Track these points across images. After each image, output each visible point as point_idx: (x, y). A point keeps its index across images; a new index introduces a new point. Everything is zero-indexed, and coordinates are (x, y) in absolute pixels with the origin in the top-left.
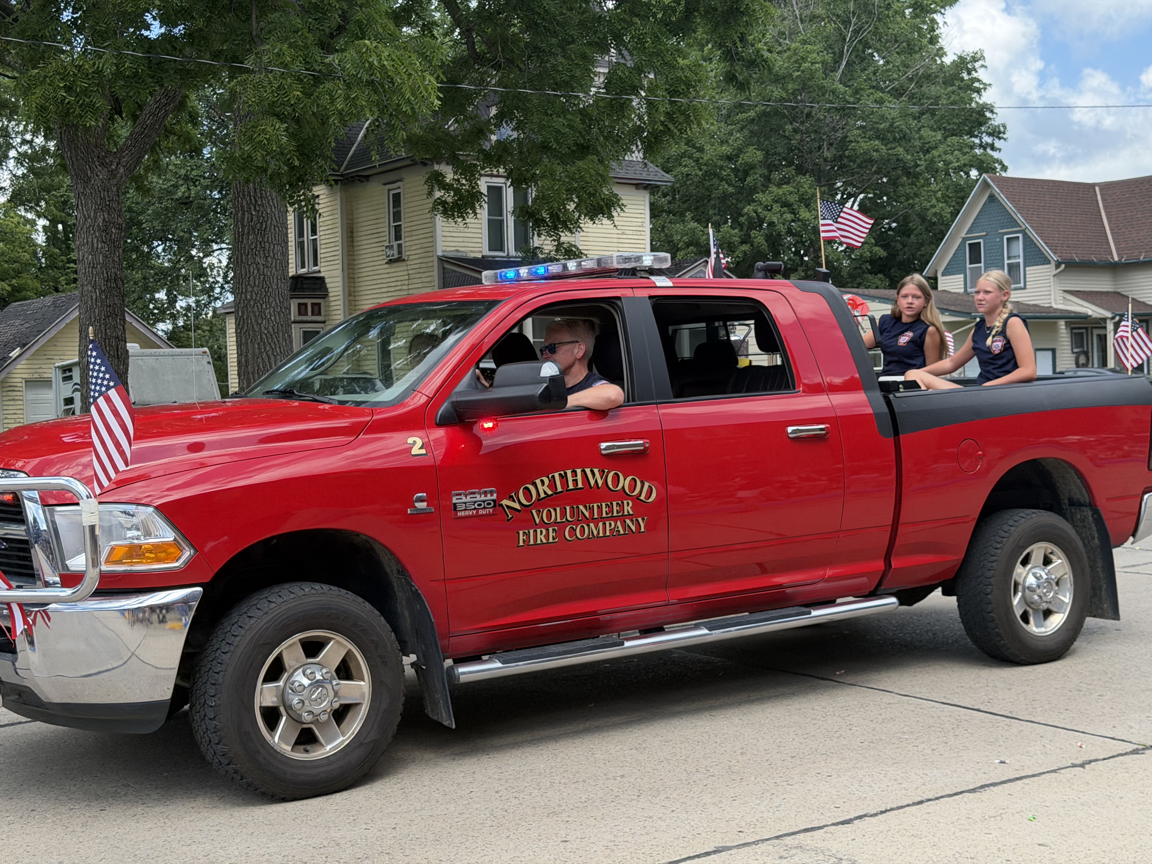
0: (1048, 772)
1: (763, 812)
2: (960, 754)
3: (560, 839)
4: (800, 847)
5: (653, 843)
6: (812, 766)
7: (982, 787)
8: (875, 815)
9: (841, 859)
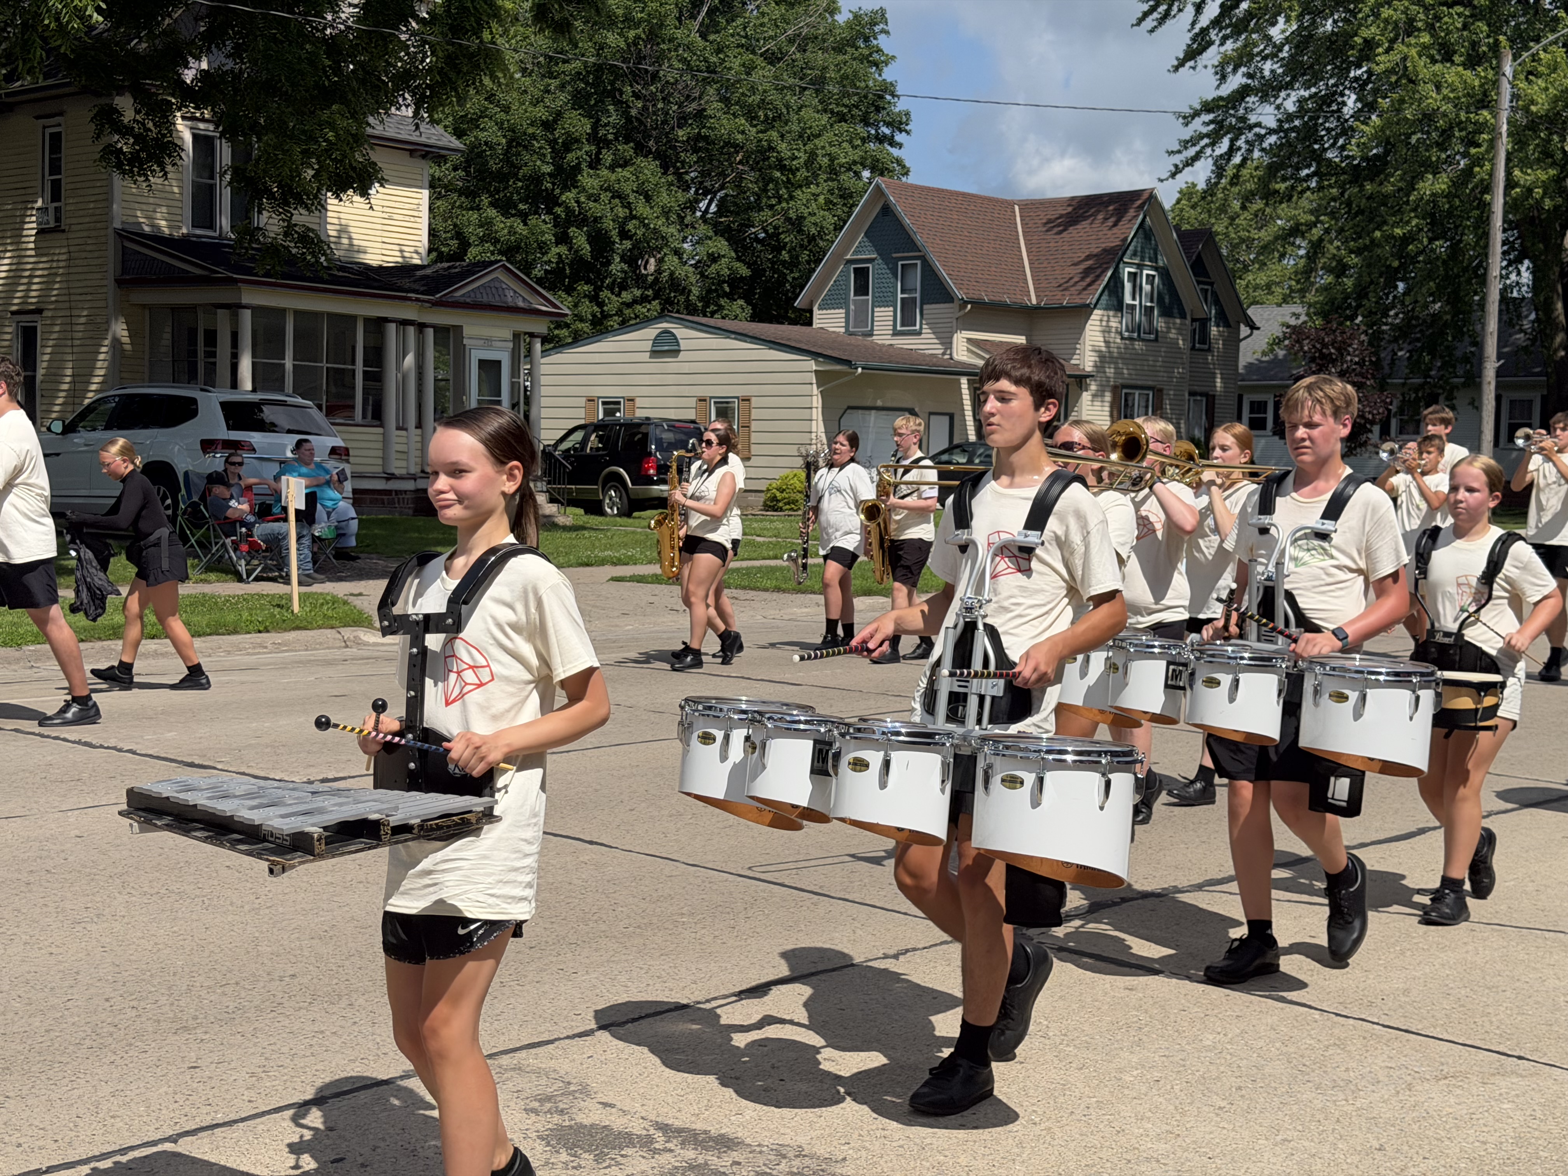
3: (187, 1065)
4: (518, 1069)
5: (318, 1067)
6: (554, 959)
7: (767, 985)
8: (625, 1024)
9: (569, 1083)
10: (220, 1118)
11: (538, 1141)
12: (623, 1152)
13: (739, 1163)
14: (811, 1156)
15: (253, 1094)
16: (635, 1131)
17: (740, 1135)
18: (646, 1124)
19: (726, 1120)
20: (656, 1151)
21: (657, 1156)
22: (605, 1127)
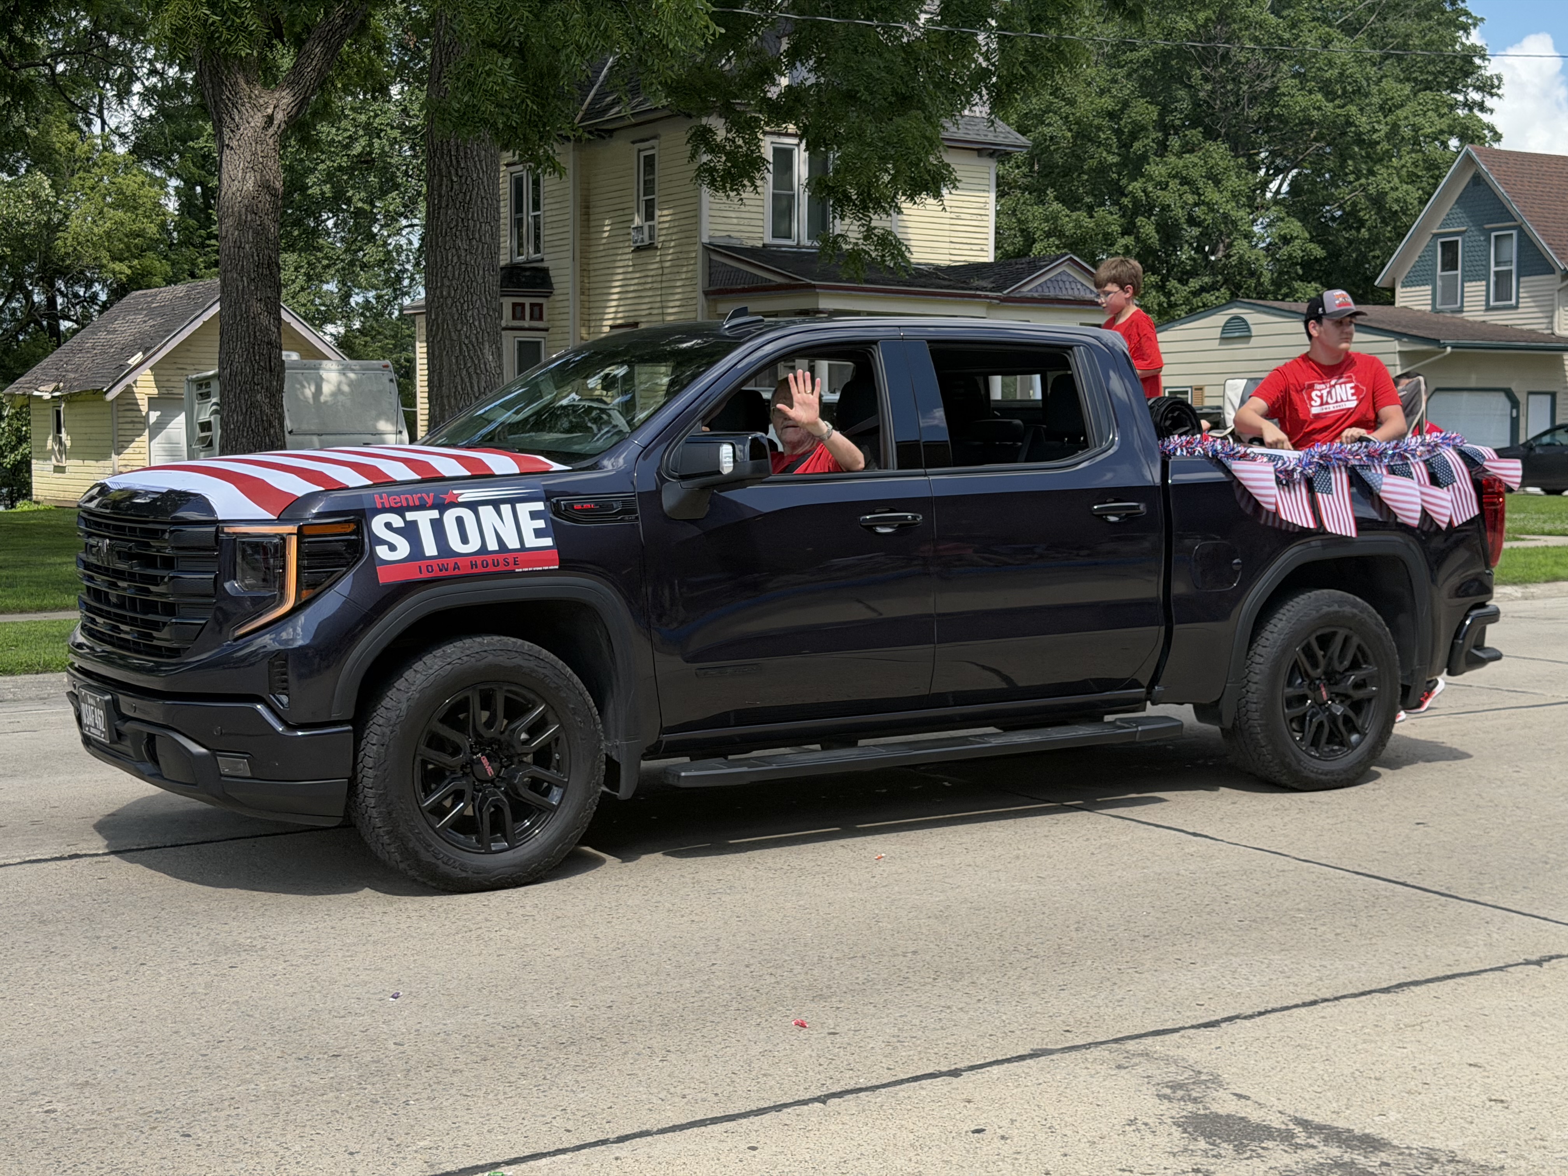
0: (1491, 970)
1: (1099, 1007)
2: (1374, 941)
3: (827, 1030)
4: (1146, 1054)
5: (949, 1041)
6: (1170, 949)
7: (1399, 986)
8: (1251, 1017)
9: (1200, 1072)
10: (863, 1082)
11: (1174, 1127)
12: (1263, 1145)
13: (1388, 1165)
14: (1466, 1162)
15: (890, 1062)
16: (1273, 1125)
17: (1386, 1136)
18: (1285, 1119)
19: (1368, 1120)
20: (1298, 1146)
21: (1299, 1151)
22: (1242, 1118)
